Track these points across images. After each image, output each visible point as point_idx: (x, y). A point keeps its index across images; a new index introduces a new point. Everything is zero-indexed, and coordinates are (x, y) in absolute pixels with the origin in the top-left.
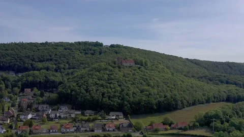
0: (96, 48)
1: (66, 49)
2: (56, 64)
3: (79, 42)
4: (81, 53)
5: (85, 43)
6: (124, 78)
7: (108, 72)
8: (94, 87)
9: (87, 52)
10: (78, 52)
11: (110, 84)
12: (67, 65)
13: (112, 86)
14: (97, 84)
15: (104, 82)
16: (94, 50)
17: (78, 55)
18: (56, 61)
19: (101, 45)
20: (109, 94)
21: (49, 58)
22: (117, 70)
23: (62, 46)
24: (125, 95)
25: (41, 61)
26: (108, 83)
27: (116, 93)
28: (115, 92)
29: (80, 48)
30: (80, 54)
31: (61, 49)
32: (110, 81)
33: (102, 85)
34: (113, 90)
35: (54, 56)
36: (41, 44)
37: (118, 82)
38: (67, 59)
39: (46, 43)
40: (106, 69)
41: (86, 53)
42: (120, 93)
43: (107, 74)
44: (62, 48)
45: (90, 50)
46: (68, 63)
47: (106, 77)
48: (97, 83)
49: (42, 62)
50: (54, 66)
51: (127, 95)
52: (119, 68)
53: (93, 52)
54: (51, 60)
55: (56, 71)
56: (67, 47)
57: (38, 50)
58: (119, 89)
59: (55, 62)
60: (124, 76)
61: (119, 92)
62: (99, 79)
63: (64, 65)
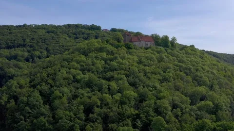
0: (90, 31)
1: (48, 32)
2: (29, 51)
3: (68, 25)
4: (70, 37)
5: (77, 26)
6: (142, 67)
7: (104, 55)
8: (66, 90)
9: (78, 36)
10: (65, 36)
11: (108, 79)
12: (45, 53)
13: (113, 84)
14: (78, 81)
15: (94, 77)
16: (88, 34)
17: (65, 40)
18: (31, 46)
19: (98, 28)
20: (105, 110)
21: (22, 43)
22: (123, 51)
23: (44, 29)
24: (152, 113)
25: (9, 47)
26: (105, 79)
27: (126, 107)
28: (122, 103)
29: (69, 31)
30: (68, 39)
31: (42, 32)
32: (108, 75)
33: (89, 85)
34: (118, 97)
35: (28, 40)
36: (17, 26)
37: (127, 76)
38: (47, 44)
39: (25, 26)
40: (101, 50)
41: (76, 38)
42: (137, 107)
43: (103, 59)
44: (44, 31)
45: (83, 34)
46: (47, 49)
47: (100, 64)
48: (79, 77)
49: (11, 48)
50: (26, 54)
51: (158, 112)
52: (129, 48)
53: (86, 36)
54: (24, 46)
55: (27, 60)
56: (50, 30)
57: (10, 33)
58: (132, 93)
59: (29, 49)
60: (140, 62)
61: (133, 103)
62: (83, 70)
63: (41, 53)
